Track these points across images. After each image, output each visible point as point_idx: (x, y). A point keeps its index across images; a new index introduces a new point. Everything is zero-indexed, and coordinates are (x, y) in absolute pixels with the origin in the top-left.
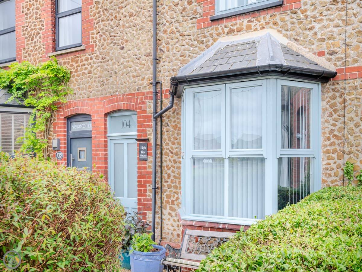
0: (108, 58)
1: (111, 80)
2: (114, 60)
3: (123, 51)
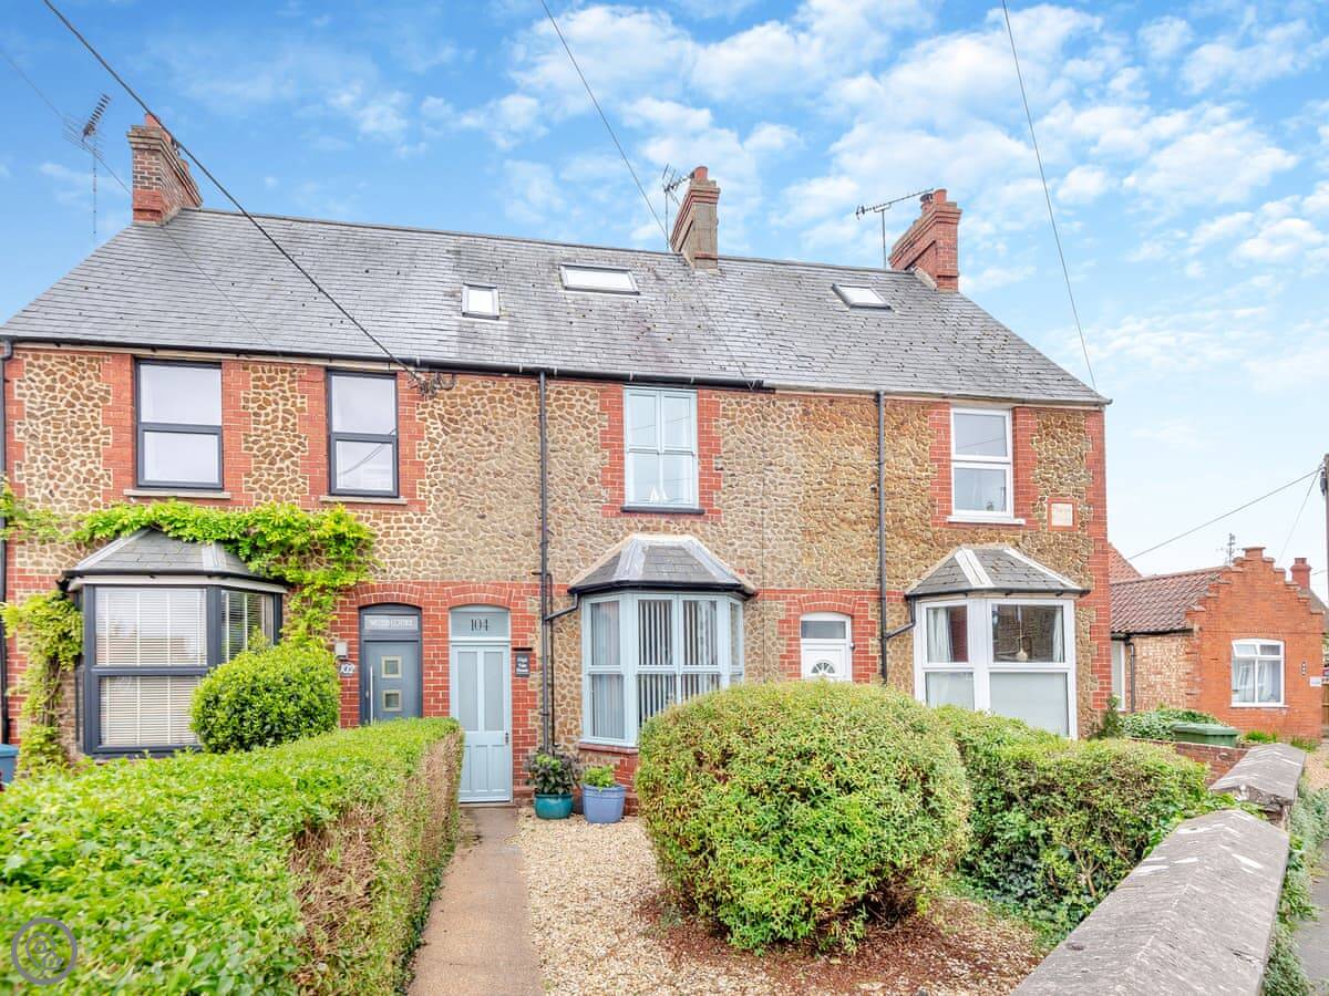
0: (453, 526)
1: (461, 559)
2: (467, 532)
3: (483, 521)
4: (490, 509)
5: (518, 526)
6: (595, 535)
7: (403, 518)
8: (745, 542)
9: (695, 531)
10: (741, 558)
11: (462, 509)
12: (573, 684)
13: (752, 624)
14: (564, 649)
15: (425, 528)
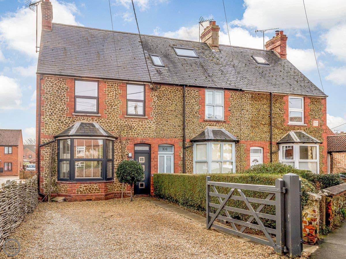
0: (159, 124)
1: (161, 132)
2: (163, 125)
3: (167, 123)
4: (169, 119)
5: (177, 124)
6: (197, 126)
7: (146, 121)
8: (236, 129)
9: (223, 126)
10: (235, 133)
11: (162, 119)
12: (190, 164)
13: (238, 150)
14: (188, 156)
15: (152, 124)
